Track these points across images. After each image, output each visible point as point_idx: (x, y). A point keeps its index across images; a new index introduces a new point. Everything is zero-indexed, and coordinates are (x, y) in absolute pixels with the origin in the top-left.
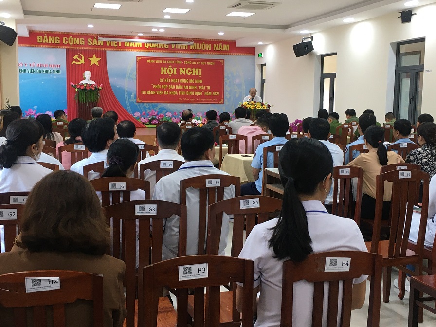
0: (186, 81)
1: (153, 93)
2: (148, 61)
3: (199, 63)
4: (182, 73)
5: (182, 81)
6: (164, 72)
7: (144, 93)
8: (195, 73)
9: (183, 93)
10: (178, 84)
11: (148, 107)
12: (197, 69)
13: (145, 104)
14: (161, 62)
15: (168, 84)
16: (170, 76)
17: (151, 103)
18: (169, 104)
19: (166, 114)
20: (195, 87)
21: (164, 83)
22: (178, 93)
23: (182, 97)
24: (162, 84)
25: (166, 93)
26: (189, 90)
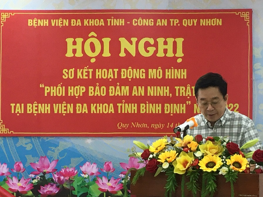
0: (139, 74)
1: (44, 109)
2: (30, 22)
3: (176, 21)
4: (126, 51)
5: (128, 73)
6: (74, 51)
7: (18, 109)
8: (165, 51)
9: (130, 108)
10: (114, 82)
11: (29, 147)
12: (170, 41)
13: (23, 142)
14: (66, 23)
15: (86, 83)
16: (93, 61)
17: (39, 136)
18: (89, 141)
19: (83, 169)
20: (164, 91)
21: (76, 82)
22: (116, 108)
23: (128, 118)
24: (68, 83)
25: (82, 109)
26: (146, 99)
